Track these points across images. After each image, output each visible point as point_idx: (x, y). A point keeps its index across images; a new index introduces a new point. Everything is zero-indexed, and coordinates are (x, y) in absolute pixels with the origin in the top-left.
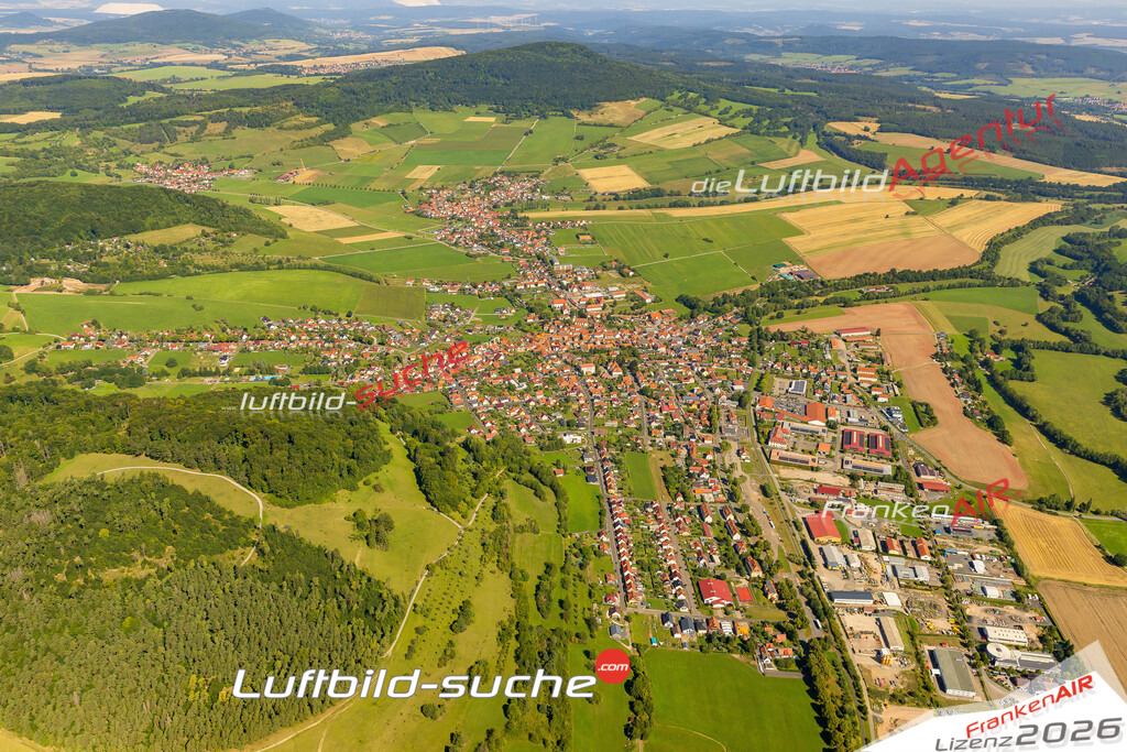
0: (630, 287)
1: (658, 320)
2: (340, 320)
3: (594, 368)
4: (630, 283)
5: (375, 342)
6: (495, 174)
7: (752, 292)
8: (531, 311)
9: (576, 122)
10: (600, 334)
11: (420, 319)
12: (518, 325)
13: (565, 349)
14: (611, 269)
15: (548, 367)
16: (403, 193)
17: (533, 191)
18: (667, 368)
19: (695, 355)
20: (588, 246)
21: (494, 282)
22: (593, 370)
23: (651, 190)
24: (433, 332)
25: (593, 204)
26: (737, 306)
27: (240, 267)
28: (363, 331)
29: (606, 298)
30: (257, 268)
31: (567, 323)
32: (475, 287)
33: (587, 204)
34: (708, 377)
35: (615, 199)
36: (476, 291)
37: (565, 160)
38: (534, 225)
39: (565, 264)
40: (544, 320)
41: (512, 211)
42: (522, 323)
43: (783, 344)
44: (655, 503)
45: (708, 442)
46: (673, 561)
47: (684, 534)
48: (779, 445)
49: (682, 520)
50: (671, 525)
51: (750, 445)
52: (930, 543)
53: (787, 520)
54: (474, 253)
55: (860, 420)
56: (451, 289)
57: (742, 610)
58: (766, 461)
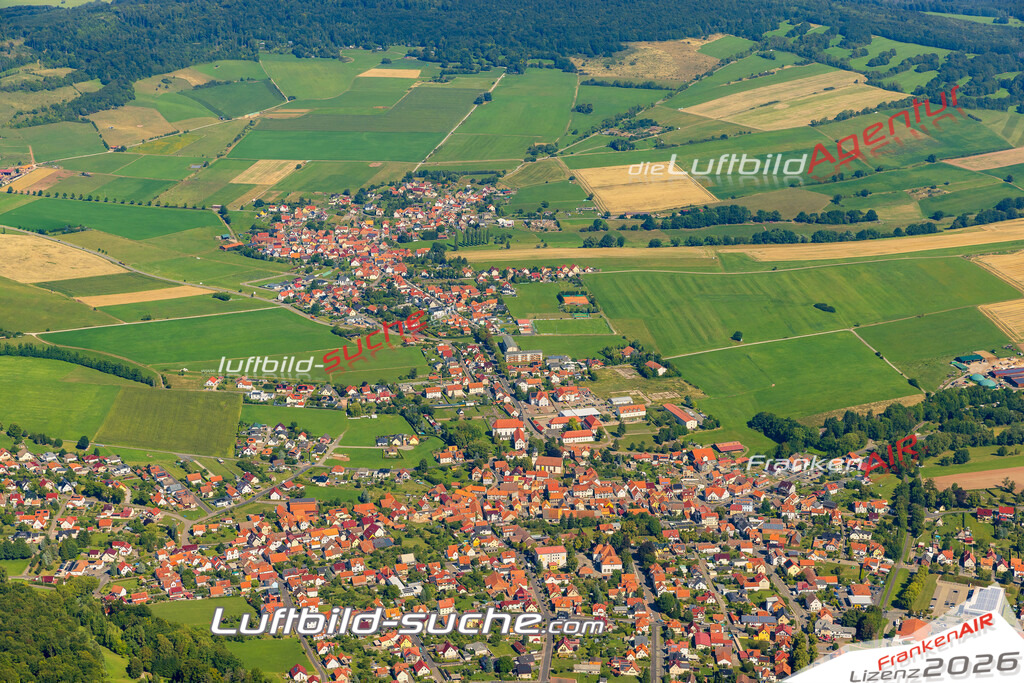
0: (657, 397)
1: (708, 462)
2: (62, 454)
3: (565, 555)
4: (658, 390)
5: (128, 499)
6: (409, 178)
7: (905, 410)
8: (450, 441)
9: (579, 79)
10: (584, 489)
11: (224, 454)
12: (421, 469)
13: (510, 518)
14: (622, 361)
15: (471, 553)
16: (223, 211)
17: (482, 209)
18: (715, 558)
19: (776, 533)
20: (579, 317)
21: (381, 384)
22: (561, 560)
23: (718, 210)
24: (246, 480)
25: (599, 236)
26: (875, 437)
28: (106, 477)
29: (605, 419)
31: (521, 467)
32: (343, 393)
33: (586, 236)
34: (799, 578)
35: (646, 227)
36: (344, 402)
37: (549, 151)
38: (476, 274)
39: (528, 350)
40: (474, 458)
41: (436, 248)
42: (430, 466)
43: (963, 514)
54: (350, 328)
56: (294, 396)
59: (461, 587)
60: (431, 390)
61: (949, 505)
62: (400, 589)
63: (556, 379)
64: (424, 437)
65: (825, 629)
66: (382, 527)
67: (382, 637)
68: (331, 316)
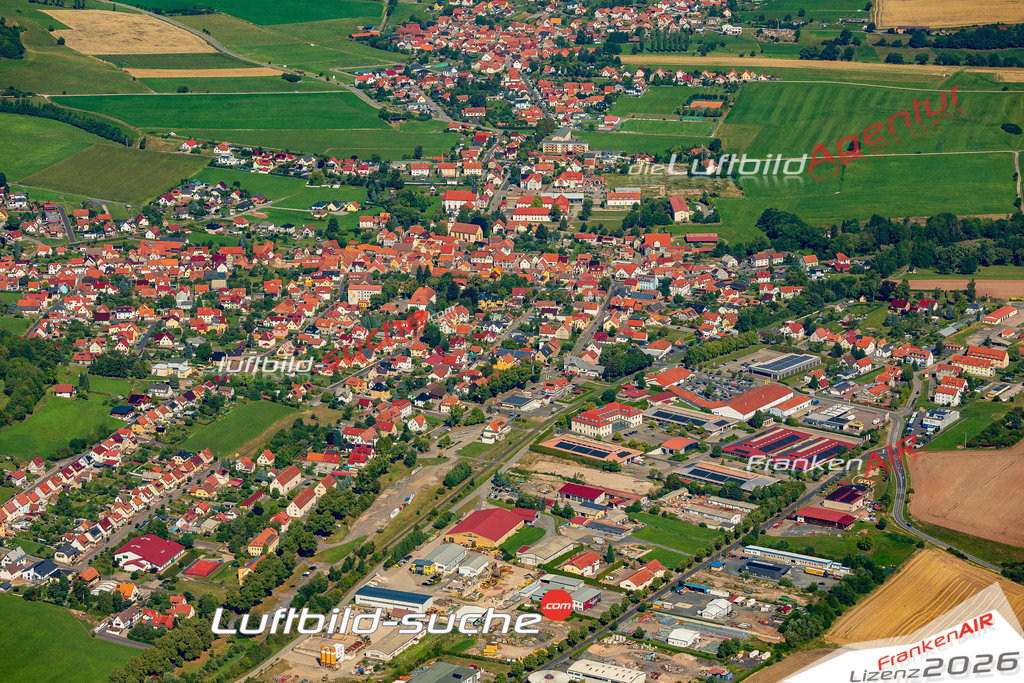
1: (660, 248)
3: (378, 293)
10: (483, 256)
18: (542, 312)
20: (689, 119)
21: (372, 160)
24: (134, 221)
31: (434, 232)
42: (343, 227)
43: (879, 306)
44: (201, 455)
45: (445, 409)
46: (120, 511)
47: (201, 493)
48: (588, 430)
49: (223, 481)
50: (194, 482)
51: (534, 425)
52: (675, 577)
53: (434, 513)
54: (401, 112)
55: (833, 419)
56: (262, 162)
57: (170, 580)
58: (528, 446)
59: (244, 306)
60: (418, 167)
61: (869, 296)
62: (179, 301)
63: (576, 168)
64: (369, 206)
65: (572, 365)
66: (230, 265)
67: (113, 325)
68: (396, 102)
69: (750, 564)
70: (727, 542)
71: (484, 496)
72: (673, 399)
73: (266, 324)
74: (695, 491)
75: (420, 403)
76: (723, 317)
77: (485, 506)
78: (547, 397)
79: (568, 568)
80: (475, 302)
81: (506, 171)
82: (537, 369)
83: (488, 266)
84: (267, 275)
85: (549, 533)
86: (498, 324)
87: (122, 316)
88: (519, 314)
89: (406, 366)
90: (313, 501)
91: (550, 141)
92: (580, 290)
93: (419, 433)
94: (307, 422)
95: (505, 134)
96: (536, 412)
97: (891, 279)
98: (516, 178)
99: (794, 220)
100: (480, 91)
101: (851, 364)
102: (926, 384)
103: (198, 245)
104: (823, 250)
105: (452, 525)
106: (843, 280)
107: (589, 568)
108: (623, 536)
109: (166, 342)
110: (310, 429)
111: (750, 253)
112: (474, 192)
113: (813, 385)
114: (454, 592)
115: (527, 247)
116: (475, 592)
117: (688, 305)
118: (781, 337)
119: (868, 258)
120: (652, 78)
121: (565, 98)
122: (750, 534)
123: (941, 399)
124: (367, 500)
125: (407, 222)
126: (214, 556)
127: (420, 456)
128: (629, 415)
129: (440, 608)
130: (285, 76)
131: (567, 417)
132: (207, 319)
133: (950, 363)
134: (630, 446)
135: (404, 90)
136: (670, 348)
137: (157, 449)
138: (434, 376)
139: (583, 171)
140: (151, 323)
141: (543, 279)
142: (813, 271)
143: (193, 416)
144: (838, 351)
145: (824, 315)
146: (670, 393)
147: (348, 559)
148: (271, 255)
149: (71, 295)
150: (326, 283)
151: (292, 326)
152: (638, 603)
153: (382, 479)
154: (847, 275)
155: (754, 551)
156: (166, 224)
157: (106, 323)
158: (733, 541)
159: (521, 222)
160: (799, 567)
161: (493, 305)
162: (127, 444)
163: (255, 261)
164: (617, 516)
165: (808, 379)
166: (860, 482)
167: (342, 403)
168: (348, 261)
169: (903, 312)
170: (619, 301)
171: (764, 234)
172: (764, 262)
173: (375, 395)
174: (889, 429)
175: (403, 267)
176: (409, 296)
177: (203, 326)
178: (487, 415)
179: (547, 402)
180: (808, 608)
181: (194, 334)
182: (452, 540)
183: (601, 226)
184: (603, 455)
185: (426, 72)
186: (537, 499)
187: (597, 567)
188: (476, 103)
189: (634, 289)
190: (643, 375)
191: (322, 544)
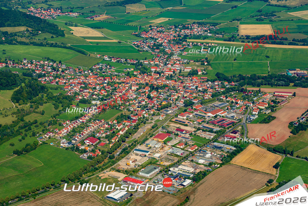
0: (198, 68)
2: (54, 63)
3: (138, 88)
6: (194, 23)
9: (267, 4)
10: (159, 80)
12: (128, 74)
16: (140, 27)
18: (172, 93)
21: (136, 60)
27: (35, 44)
28: (59, 67)
30: (41, 45)
32: (126, 60)
35: (247, 39)
37: (238, 20)
42: (130, 74)
43: (241, 93)
44: (102, 120)
45: (152, 112)
46: (85, 132)
47: (102, 128)
48: (181, 117)
49: (107, 126)
50: (100, 126)
51: (170, 116)
52: (200, 148)
53: (150, 134)
54: (142, 50)
55: (232, 116)
56: (114, 60)
57: (96, 146)
58: (169, 120)
59: (110, 89)
60: (146, 62)
61: (239, 91)
62: (97, 88)
63: (178, 63)
64: (136, 69)
65: (178, 104)
66: (107, 81)
67: (84, 93)
68: (141, 48)
69: (215, 146)
70: (210, 142)
71: (160, 131)
72: (199, 111)
73: (115, 93)
74: (203, 131)
75: (147, 111)
76: (209, 94)
77: (160, 133)
78: (173, 110)
79: (178, 146)
80: (158, 90)
81: (164, 63)
82: (171, 104)
83: (160, 82)
84: (115, 83)
85: (173, 139)
86: (162, 95)
87: (85, 91)
88: (167, 93)
89: (144, 103)
90: (125, 131)
91: (173, 57)
92: (179, 88)
93: (147, 117)
94: (124, 114)
95: (163, 55)
96: (171, 113)
97: (243, 87)
98: (166, 64)
99: (223, 75)
100: (158, 46)
101: (235, 105)
102: (251, 110)
103: (101, 76)
104: (229, 81)
105: (154, 137)
106: (233, 87)
107: (182, 146)
108: (189, 140)
109: (94, 97)
110: (124, 116)
111: (214, 81)
112: (157, 67)
113: (227, 109)
114: (154, 151)
115: (168, 79)
116: (159, 151)
117: (201, 92)
118: (221, 99)
119: (238, 83)
120: (193, 44)
121: (176, 48)
122: (215, 140)
123: (254, 113)
124: (136, 131)
125: (144, 73)
126: (105, 142)
127: (147, 122)
128: (190, 114)
129: (151, 154)
130: (118, 42)
131: (177, 114)
132: (103, 92)
133: (256, 105)
134: (190, 121)
135: (143, 46)
136: (198, 101)
137: (93, 119)
138: (149, 105)
139: (180, 63)
140: (91, 92)
141: (171, 85)
142: (227, 85)
143: (100, 112)
144: (232, 102)
145: (229, 95)
146: (198, 110)
147: (132, 143)
148: (116, 79)
149: (75, 86)
150: (127, 85)
151: (120, 94)
152: (192, 154)
153: (139, 126)
154: (234, 86)
155: (216, 144)
156: (94, 72)
157: (82, 92)
158: (211, 141)
159: (167, 74)
160: (225, 147)
161: (161, 91)
162: (87, 118)
163: (112, 80)
164: (187, 135)
165: (226, 108)
166: (237, 130)
167: (131, 110)
168: (131, 81)
169: (246, 94)
170: (187, 90)
171: (217, 77)
172: (217, 83)
173: (137, 109)
174: (243, 119)
175: (143, 82)
176: (144, 88)
177: (102, 93)
178: (160, 114)
179: (173, 111)
180: (227, 156)
181: (100, 95)
182: (154, 140)
183: (183, 75)
184: (185, 123)
185: (147, 42)
186: (171, 132)
187: (183, 146)
188: (158, 48)
189: (190, 88)
190: (192, 106)
191: (127, 140)
